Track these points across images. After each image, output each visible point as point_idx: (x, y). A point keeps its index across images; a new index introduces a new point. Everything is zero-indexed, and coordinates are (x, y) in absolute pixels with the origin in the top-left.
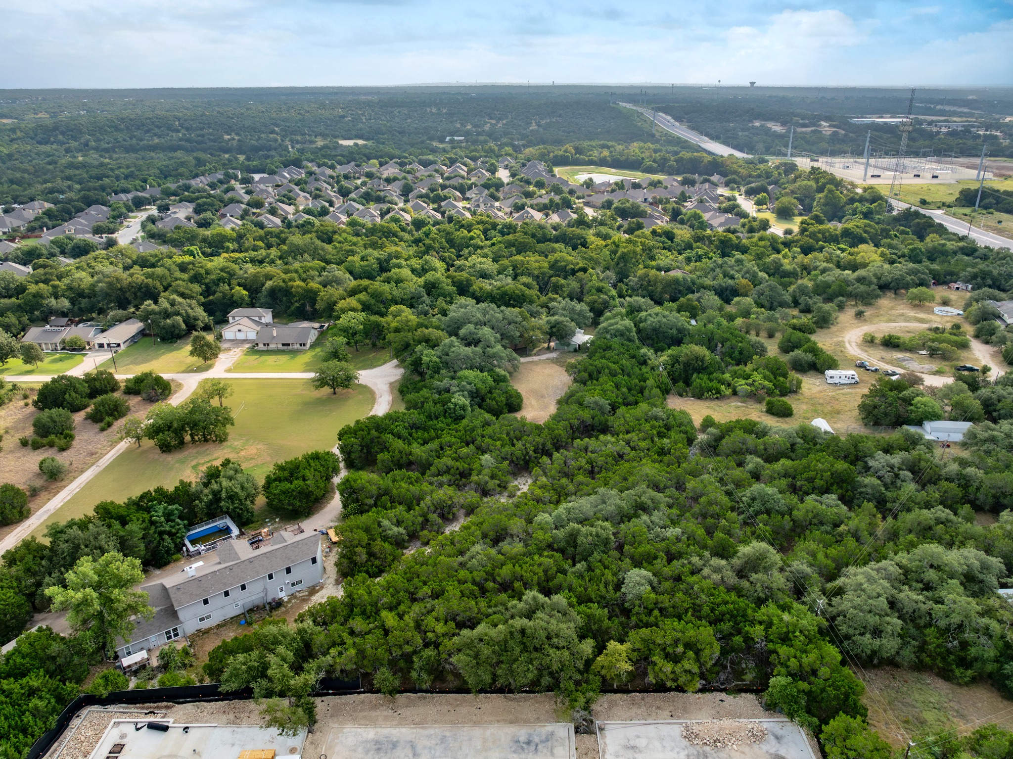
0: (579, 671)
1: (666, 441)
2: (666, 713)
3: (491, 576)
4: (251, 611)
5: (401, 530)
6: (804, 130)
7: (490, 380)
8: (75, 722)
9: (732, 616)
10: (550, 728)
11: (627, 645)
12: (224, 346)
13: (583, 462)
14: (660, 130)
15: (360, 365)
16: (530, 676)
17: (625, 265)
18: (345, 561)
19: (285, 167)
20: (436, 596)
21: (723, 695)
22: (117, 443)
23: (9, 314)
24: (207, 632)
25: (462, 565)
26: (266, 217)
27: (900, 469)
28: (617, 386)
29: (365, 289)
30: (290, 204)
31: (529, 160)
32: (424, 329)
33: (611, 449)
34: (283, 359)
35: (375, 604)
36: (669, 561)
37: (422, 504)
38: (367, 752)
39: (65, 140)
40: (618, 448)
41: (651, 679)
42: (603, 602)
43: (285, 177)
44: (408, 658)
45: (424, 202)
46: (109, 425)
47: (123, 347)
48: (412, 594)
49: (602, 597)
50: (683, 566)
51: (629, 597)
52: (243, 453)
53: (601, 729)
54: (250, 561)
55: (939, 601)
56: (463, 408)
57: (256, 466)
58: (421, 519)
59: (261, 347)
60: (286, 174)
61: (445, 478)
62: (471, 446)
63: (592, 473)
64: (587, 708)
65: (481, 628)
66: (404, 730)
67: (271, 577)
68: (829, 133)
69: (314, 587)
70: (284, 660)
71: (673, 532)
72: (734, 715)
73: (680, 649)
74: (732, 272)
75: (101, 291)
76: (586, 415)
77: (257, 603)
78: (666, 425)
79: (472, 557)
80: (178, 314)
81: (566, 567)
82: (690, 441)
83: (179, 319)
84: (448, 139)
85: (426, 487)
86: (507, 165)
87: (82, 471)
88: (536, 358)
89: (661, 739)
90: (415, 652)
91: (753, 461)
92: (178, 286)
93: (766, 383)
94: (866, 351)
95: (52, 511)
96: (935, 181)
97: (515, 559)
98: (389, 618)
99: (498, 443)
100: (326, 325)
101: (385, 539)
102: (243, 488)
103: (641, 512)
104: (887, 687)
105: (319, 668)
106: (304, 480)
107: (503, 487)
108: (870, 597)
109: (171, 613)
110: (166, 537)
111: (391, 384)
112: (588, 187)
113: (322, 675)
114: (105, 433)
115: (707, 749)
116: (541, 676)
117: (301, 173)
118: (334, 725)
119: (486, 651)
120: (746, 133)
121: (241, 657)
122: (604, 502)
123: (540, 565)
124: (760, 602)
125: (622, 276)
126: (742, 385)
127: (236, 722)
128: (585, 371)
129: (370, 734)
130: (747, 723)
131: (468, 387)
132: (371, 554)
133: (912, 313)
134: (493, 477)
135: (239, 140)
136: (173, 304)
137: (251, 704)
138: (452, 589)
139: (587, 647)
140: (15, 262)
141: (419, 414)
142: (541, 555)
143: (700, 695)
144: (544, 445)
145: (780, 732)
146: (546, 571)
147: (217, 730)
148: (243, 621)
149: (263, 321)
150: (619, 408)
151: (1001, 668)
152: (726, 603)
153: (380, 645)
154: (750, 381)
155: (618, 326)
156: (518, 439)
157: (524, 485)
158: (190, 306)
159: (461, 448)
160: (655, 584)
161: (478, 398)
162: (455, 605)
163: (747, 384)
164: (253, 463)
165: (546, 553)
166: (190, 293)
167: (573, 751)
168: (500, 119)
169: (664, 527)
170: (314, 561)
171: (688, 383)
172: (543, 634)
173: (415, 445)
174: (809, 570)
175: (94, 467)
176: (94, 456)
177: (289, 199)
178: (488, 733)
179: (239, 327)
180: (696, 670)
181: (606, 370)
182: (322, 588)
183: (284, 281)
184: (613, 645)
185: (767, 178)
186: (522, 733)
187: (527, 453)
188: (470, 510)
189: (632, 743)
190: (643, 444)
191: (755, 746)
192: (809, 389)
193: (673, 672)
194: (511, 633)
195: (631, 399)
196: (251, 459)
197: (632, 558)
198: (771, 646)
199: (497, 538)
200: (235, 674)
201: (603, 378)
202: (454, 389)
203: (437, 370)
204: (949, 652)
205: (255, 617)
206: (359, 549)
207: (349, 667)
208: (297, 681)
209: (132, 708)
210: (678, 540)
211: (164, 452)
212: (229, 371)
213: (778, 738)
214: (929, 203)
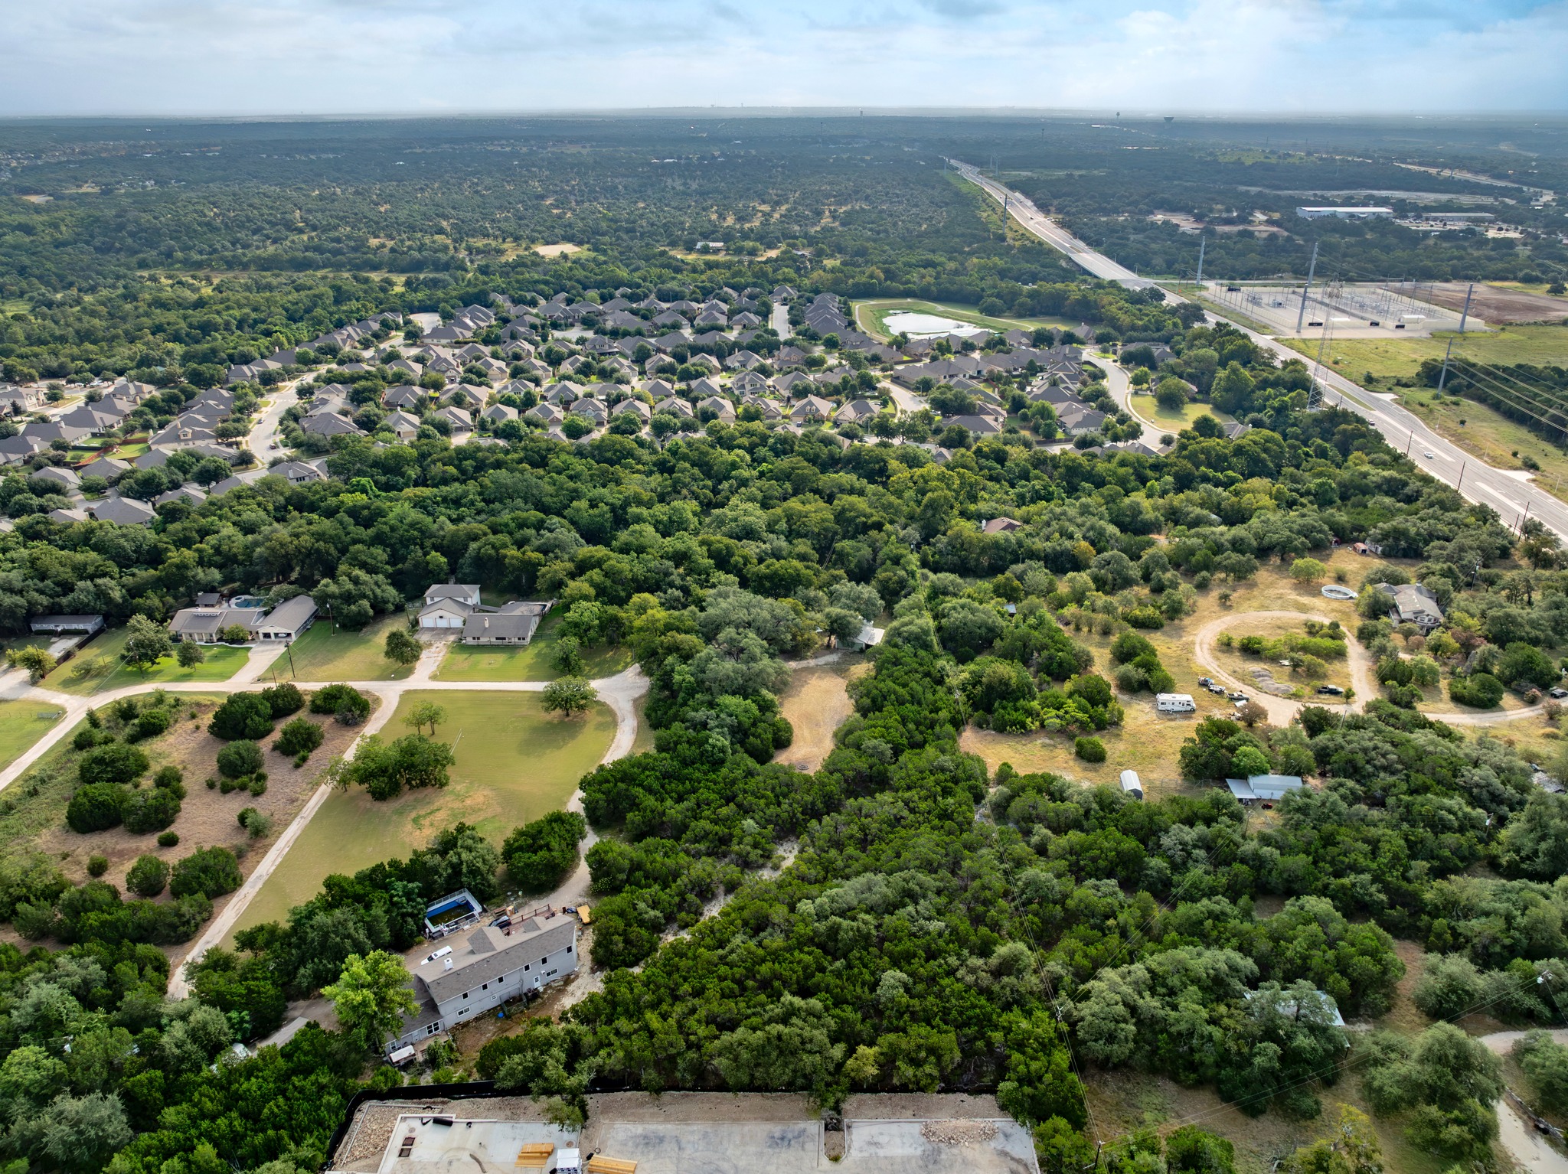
0: (830, 1073)
1: (950, 800)
2: (910, 1112)
3: (751, 973)
4: (508, 1002)
5: (658, 913)
6: (1227, 229)
7: (754, 708)
8: (358, 1117)
9: (979, 1020)
10: (802, 1125)
11: (876, 1049)
12: (423, 638)
13: (854, 829)
14: (1016, 228)
15: (596, 670)
16: (786, 1078)
17: (934, 516)
18: (601, 951)
19: (466, 305)
20: (698, 993)
21: (965, 1096)
22: (318, 785)
23: (150, 593)
24: (466, 1025)
25: (722, 958)
26: (451, 413)
27: (1195, 846)
28: (904, 721)
29: (599, 563)
30: (480, 385)
31: (817, 292)
32: (674, 633)
33: (889, 811)
34: (499, 659)
35: (636, 1001)
36: (927, 960)
37: (679, 882)
38: (637, 1146)
39: (136, 246)
40: (895, 811)
41: (895, 1081)
42: (858, 1004)
43: (468, 328)
44: (672, 1059)
45: (667, 380)
46: (304, 759)
47: (294, 637)
48: (673, 990)
49: (859, 998)
50: (940, 966)
51: (883, 1000)
52: (468, 802)
53: (849, 1127)
54: (506, 952)
55: (1175, 1008)
56: (722, 750)
57: (485, 819)
58: (677, 899)
59: (470, 641)
60: (468, 321)
61: (702, 847)
62: (732, 805)
63: (864, 843)
64: (837, 1109)
65: (740, 1032)
66: (669, 1126)
67: (527, 968)
68: (1265, 235)
69: (569, 975)
70: (558, 1061)
71: (935, 926)
72: (970, 1115)
73: (923, 1054)
74: (1071, 529)
75: (260, 556)
76: (862, 764)
77: (513, 994)
78: (954, 777)
79: (732, 951)
80: (364, 596)
81: (826, 964)
82: (978, 798)
83: (365, 603)
84: (699, 245)
85: (683, 858)
86: (785, 299)
87: (287, 825)
88: (812, 662)
89: (902, 1136)
90: (679, 1054)
91: (1041, 831)
92: (359, 552)
93: (1080, 715)
94: (1218, 659)
95: (265, 878)
96: (1401, 333)
97: (775, 956)
98: (652, 1018)
99: (762, 802)
100: (549, 605)
101: (642, 923)
102: (484, 861)
103: (907, 900)
104: (1119, 1088)
105: (590, 1068)
106: (550, 850)
107: (767, 856)
108: (1108, 1005)
109: (431, 1007)
110: (409, 919)
111: (635, 701)
112: (899, 348)
113: (592, 1076)
114: (300, 770)
115: (942, 1145)
116: (795, 1077)
117: (489, 317)
118: (605, 1121)
119: (745, 1055)
120: (1140, 237)
121: (517, 1058)
122: (870, 889)
123: (799, 962)
124: (1007, 1007)
125: (929, 533)
126: (1051, 718)
127: (513, 1117)
128: (868, 695)
129: (639, 1129)
130: (980, 1122)
131: (728, 720)
132: (627, 941)
133: (1293, 596)
134: (755, 846)
135: (392, 250)
136: (356, 581)
137: (526, 1101)
138: (712, 986)
139: (838, 1051)
140: (128, 496)
141: (672, 759)
142: (802, 951)
143: (943, 1095)
144: (813, 804)
145: (1009, 1131)
146: (805, 968)
147: (497, 1126)
148: (501, 1014)
149: (470, 602)
150: (903, 751)
151: (1218, 1073)
152: (974, 1006)
153: (647, 1047)
154: (1061, 713)
155: (913, 628)
156: (785, 796)
157: (789, 855)
158: (376, 583)
159: (720, 806)
160: (911, 985)
161: (740, 733)
162: (715, 1007)
163: (1058, 717)
164: (481, 816)
165: (806, 949)
166: (374, 562)
167: (822, 1146)
168: (778, 203)
169: (929, 919)
170: (569, 950)
171: (989, 710)
172: (797, 1040)
173: (669, 802)
174: (1063, 972)
175: (298, 819)
176: (295, 803)
177: (480, 374)
178: (746, 1129)
179: (441, 613)
180: (936, 1073)
181: (893, 697)
182: (577, 977)
183: (493, 547)
184: (862, 1049)
185: (1158, 330)
186: (777, 1129)
187: (795, 815)
188: (731, 888)
189: (875, 1140)
190: (923, 806)
191: (985, 1143)
192: (1135, 719)
193: (915, 1076)
194: (768, 1039)
195: (919, 737)
196: (480, 810)
197: (891, 955)
198: (1007, 1052)
199: (759, 926)
200: (512, 1073)
201: (888, 708)
202: (712, 723)
203: (691, 692)
204: (1180, 1056)
205: (513, 1009)
206: (616, 938)
207: (618, 1067)
208: (573, 1081)
209: (409, 1104)
210: (940, 935)
211: (377, 799)
212: (434, 678)
213: (1006, 1136)
214: (1377, 381)
